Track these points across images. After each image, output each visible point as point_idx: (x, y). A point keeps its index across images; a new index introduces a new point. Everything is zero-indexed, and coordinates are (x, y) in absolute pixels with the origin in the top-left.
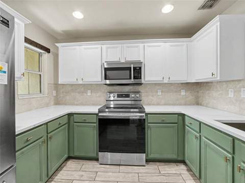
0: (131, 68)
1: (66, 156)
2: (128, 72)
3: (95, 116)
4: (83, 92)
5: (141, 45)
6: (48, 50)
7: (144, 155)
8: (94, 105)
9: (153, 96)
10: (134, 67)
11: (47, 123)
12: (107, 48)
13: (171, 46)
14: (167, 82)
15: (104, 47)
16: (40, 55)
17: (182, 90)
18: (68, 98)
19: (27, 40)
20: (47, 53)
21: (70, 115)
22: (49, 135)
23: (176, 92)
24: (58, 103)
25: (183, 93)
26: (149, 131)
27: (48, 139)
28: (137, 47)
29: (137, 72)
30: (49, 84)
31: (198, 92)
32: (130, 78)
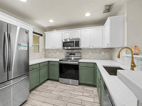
0: (74, 41)
1: (47, 78)
2: (73, 43)
3: (58, 62)
4: (55, 53)
5: (79, 31)
6: (41, 35)
7: (78, 81)
8: (58, 58)
9: (87, 55)
10: (75, 41)
11: (39, 64)
12: (64, 33)
13: (94, 30)
14: (92, 48)
15: (63, 32)
16: (39, 37)
17: (102, 52)
18: (49, 55)
19: (34, 33)
20: (41, 37)
21: (49, 62)
22: (40, 68)
23: (99, 53)
24: (45, 57)
25: (103, 53)
26: (80, 70)
27: (40, 69)
28: (78, 31)
29: (77, 43)
30: (42, 49)
31: (111, 53)
32: (74, 46)
